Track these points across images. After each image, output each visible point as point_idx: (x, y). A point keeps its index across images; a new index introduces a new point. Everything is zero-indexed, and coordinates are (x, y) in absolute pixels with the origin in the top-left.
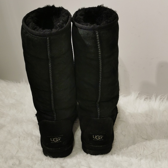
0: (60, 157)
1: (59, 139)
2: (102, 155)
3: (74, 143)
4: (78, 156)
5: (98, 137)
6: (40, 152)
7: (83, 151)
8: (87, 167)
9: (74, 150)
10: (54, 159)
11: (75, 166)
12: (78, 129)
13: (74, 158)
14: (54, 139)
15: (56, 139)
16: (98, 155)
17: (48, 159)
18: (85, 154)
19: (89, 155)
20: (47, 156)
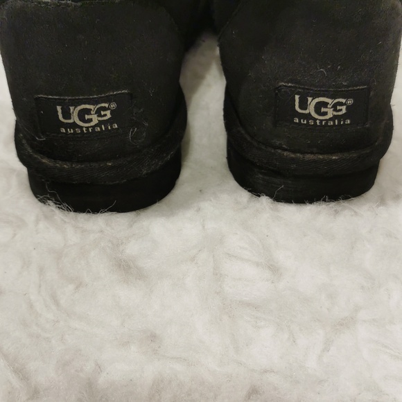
0: (112, 210)
1: (105, 109)
2: (332, 204)
3: (188, 143)
4: (207, 207)
5: (325, 104)
6: (14, 181)
7: (233, 183)
8: (258, 264)
9: (185, 174)
10: (82, 217)
11: (193, 259)
12: (205, 82)
13: (190, 213)
14: (75, 112)
15: (88, 111)
16: (311, 202)
17: (46, 217)
18: (244, 195)
19: (265, 200)
20: (43, 201)
